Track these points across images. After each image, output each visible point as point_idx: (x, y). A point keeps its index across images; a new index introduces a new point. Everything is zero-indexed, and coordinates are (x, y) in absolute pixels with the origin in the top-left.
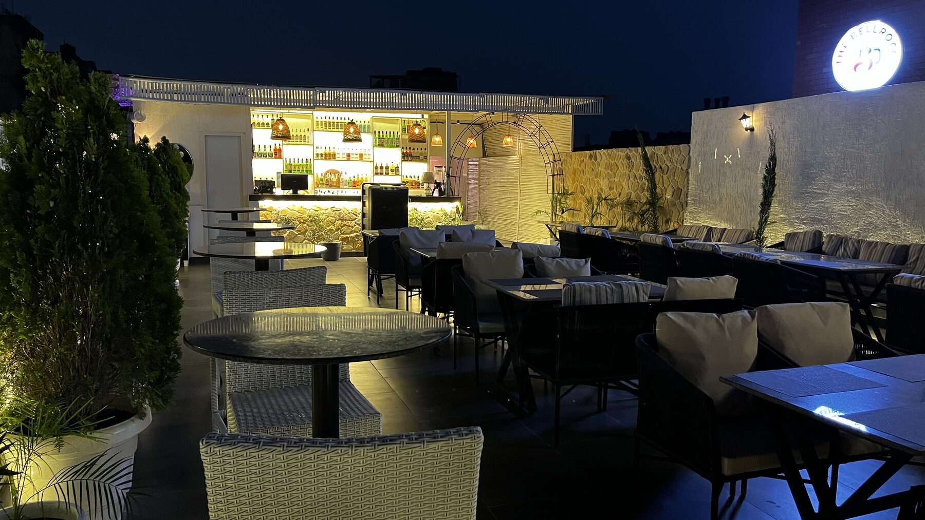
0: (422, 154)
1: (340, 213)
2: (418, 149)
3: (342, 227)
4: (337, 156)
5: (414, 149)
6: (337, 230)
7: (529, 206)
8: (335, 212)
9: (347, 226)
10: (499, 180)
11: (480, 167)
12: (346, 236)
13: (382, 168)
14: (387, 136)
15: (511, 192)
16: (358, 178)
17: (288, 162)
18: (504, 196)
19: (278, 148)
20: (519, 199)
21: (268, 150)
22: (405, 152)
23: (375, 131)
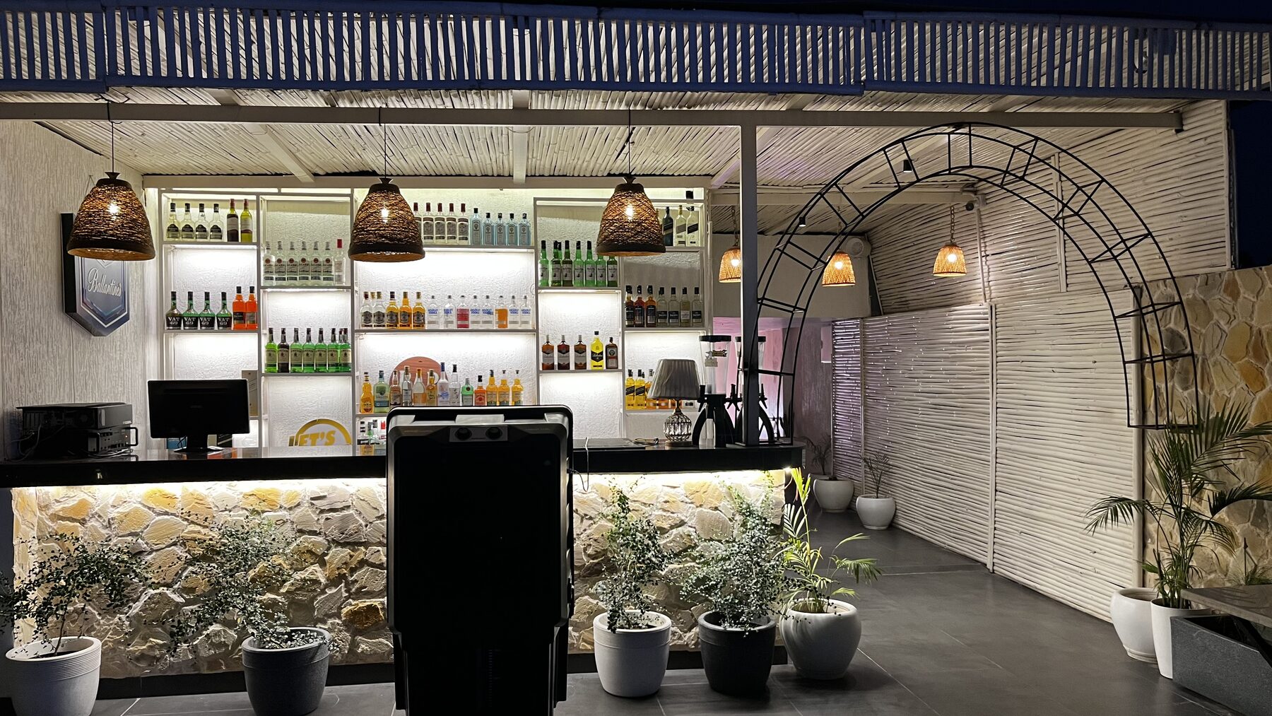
0: (686, 305)
1: (344, 519)
2: (673, 290)
3: (353, 571)
4: (427, 317)
5: (662, 291)
6: (333, 582)
7: (1035, 456)
8: (325, 515)
9: (373, 565)
10: (921, 373)
11: (864, 341)
12: (369, 602)
13: (564, 349)
14: (579, 256)
15: (962, 409)
16: (492, 382)
17: (277, 342)
18: (936, 418)
19: (246, 299)
20: (992, 432)
21: (216, 308)
22: (634, 300)
23: (543, 242)
